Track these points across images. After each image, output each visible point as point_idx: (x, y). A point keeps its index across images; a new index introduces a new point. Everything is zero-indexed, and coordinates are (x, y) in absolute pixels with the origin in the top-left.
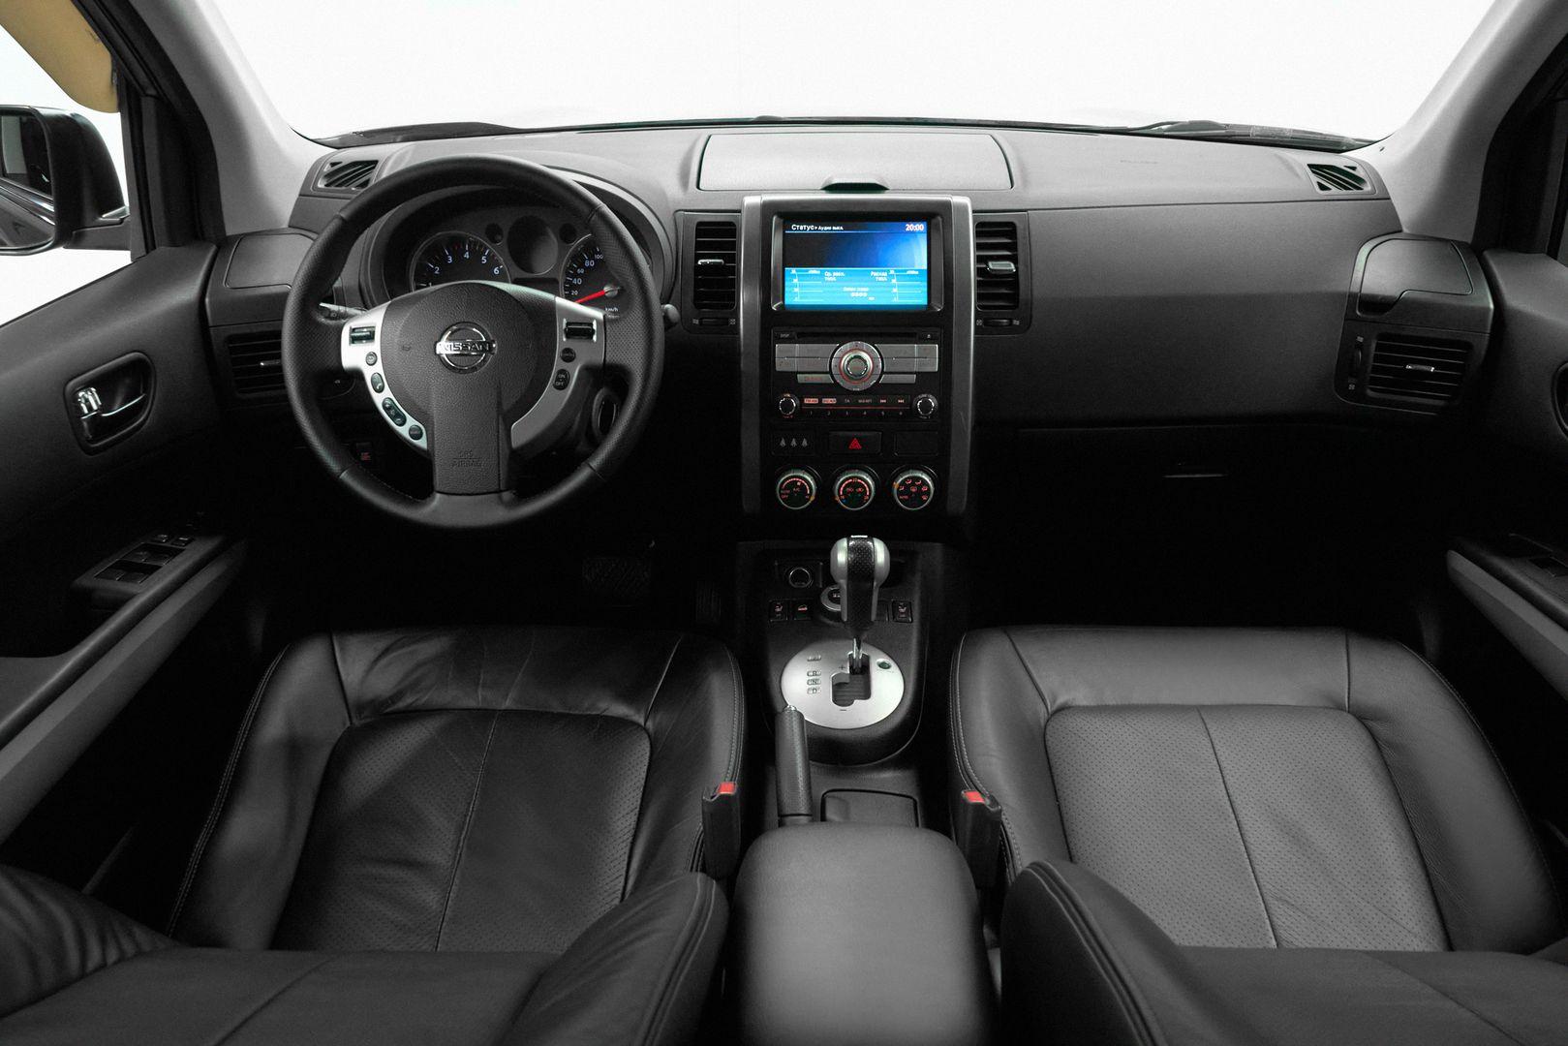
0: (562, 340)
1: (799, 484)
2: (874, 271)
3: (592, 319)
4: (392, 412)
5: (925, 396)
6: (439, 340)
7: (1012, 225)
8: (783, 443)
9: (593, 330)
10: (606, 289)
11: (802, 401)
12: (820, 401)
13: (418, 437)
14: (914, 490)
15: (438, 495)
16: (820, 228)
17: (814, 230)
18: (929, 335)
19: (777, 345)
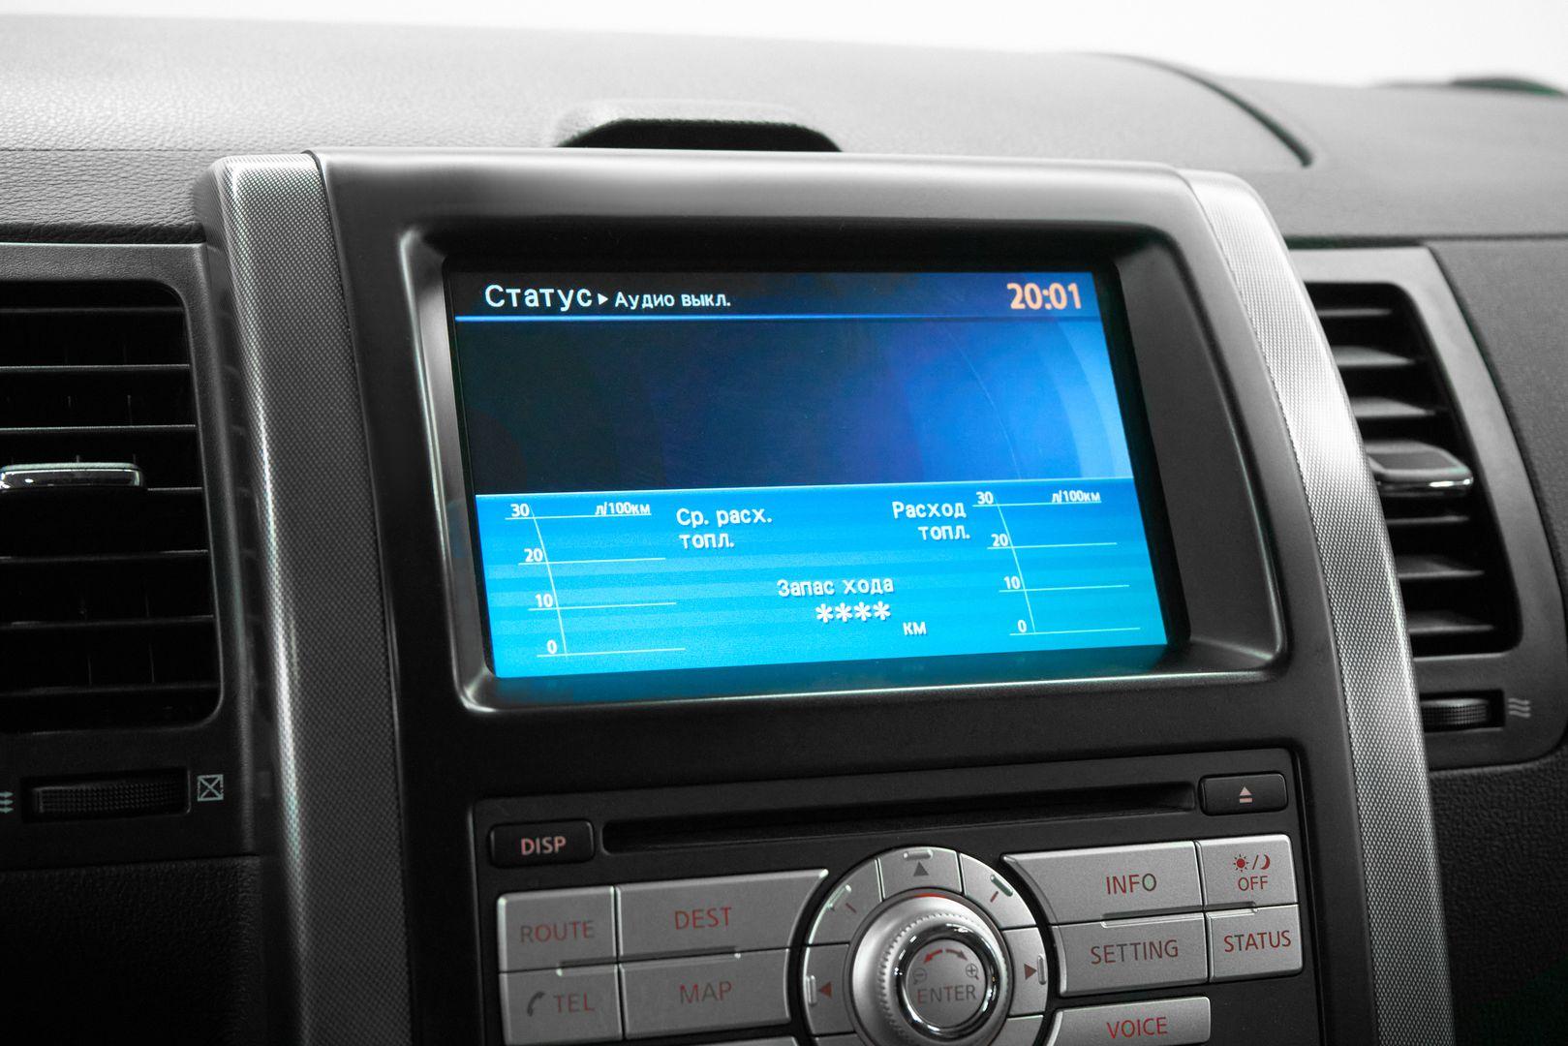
2: (907, 497)
16: (620, 299)
17: (595, 309)
18: (1245, 792)
19: (502, 902)
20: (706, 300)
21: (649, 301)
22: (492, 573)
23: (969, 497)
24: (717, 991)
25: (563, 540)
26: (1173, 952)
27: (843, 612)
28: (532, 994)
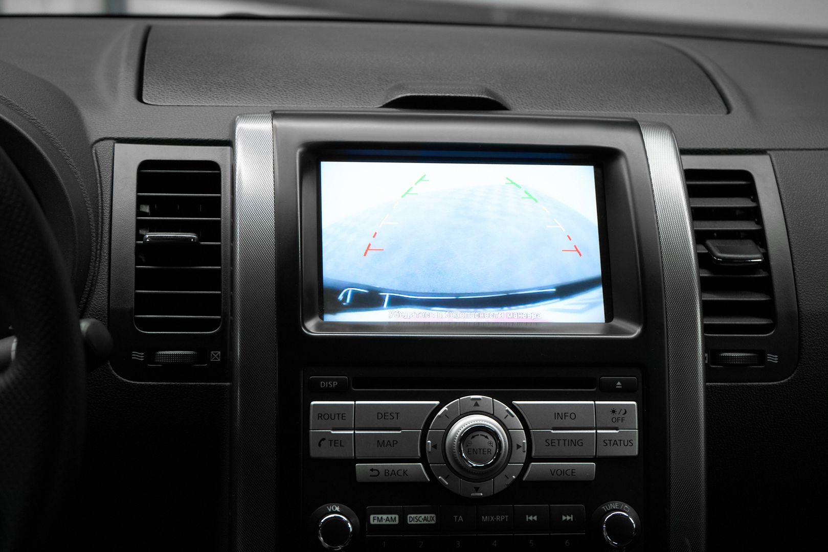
5: (615, 505)
7: (745, 176)
11: (364, 519)
12: (403, 519)
18: (619, 383)
19: (312, 403)
24: (392, 444)
26: (581, 444)
28: (320, 439)
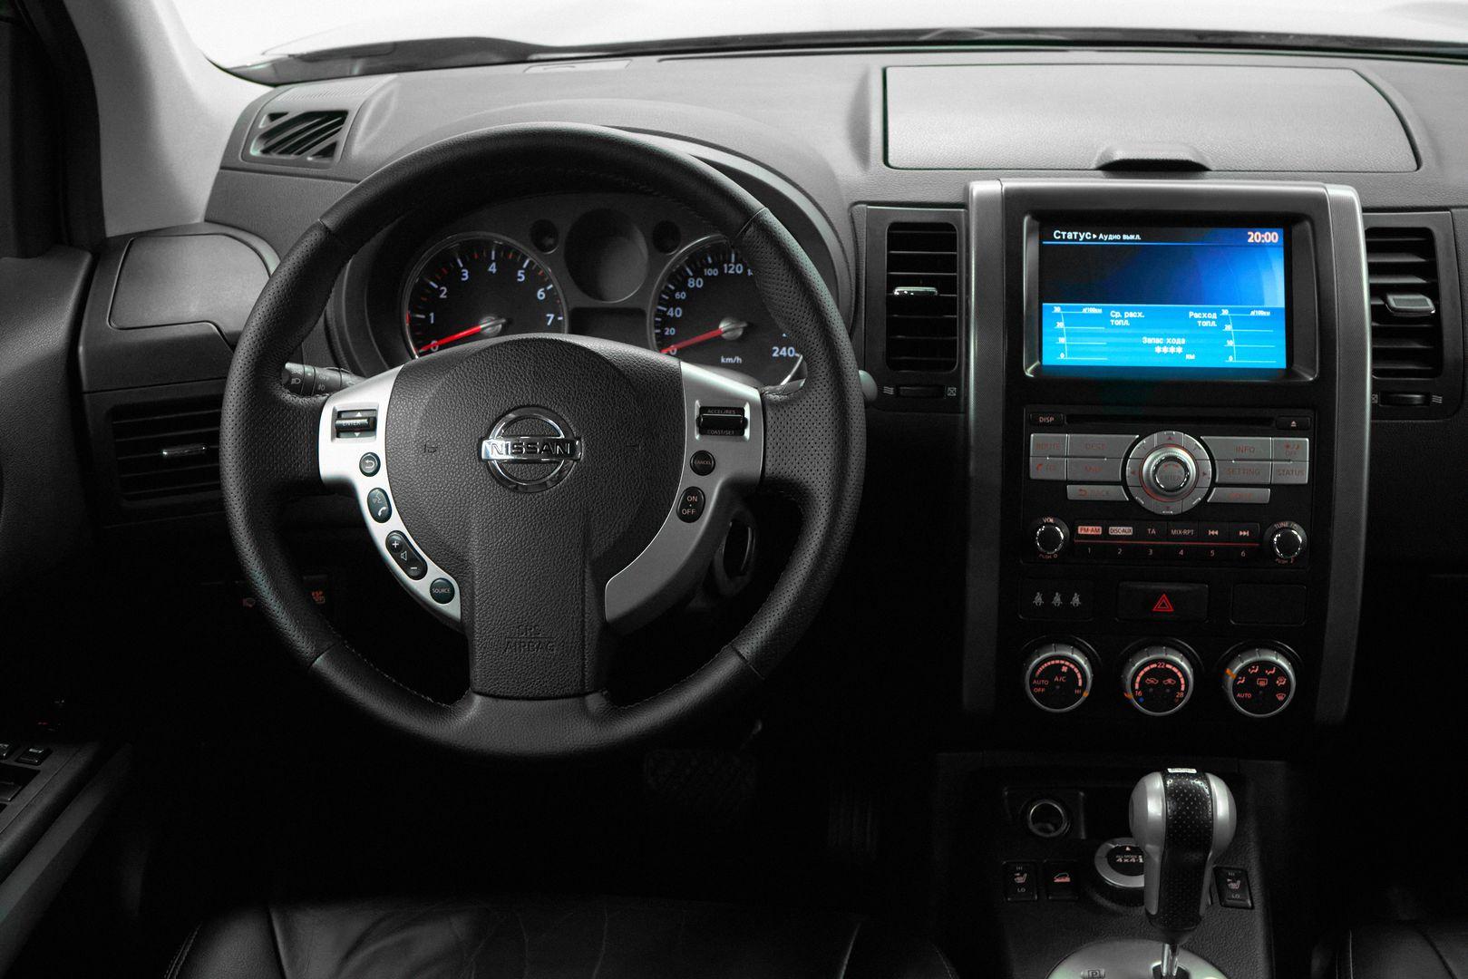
0: (694, 439)
1: (1064, 669)
2: (1195, 311)
3: (744, 400)
4: (404, 555)
5: (1285, 524)
6: (487, 437)
7: (1426, 233)
8: (1038, 599)
9: (745, 421)
10: (723, 326)
11: (1073, 530)
12: (1105, 531)
13: (447, 598)
14: (1262, 684)
15: (478, 699)
16: (1101, 236)
17: (1092, 240)
18: (1294, 423)
19: (1032, 435)
20: (1132, 237)
21: (1111, 237)
22: (1045, 329)
23: (1218, 311)
25: (1070, 320)
26: (1258, 473)
27: (1165, 350)
28: (1039, 464)
